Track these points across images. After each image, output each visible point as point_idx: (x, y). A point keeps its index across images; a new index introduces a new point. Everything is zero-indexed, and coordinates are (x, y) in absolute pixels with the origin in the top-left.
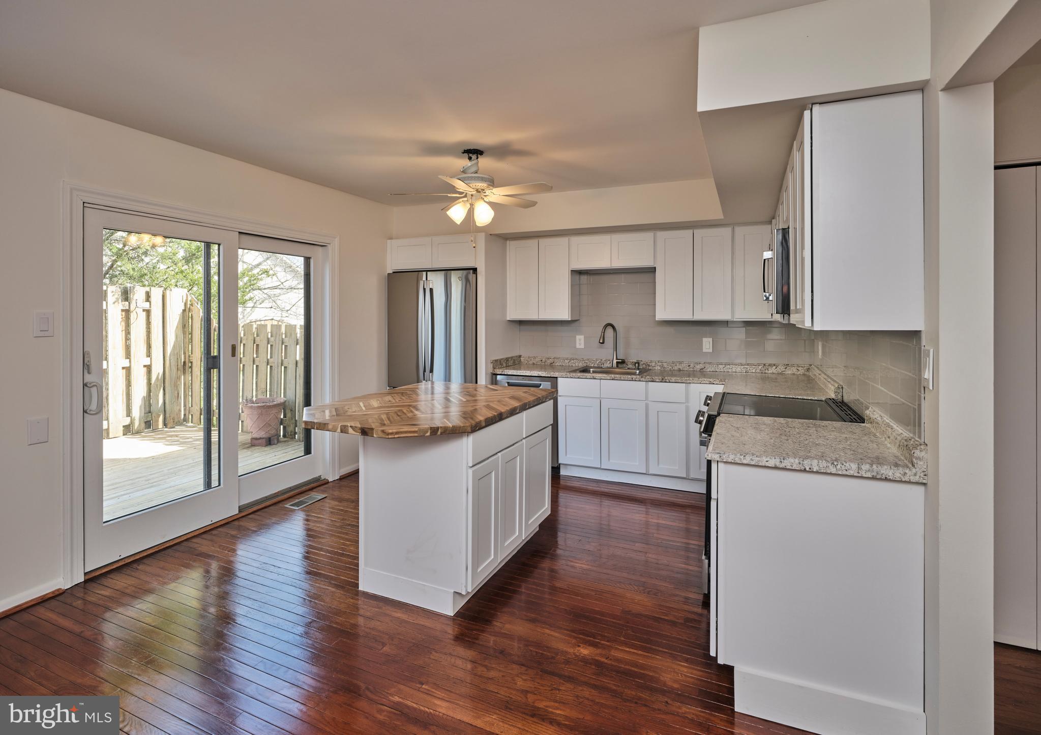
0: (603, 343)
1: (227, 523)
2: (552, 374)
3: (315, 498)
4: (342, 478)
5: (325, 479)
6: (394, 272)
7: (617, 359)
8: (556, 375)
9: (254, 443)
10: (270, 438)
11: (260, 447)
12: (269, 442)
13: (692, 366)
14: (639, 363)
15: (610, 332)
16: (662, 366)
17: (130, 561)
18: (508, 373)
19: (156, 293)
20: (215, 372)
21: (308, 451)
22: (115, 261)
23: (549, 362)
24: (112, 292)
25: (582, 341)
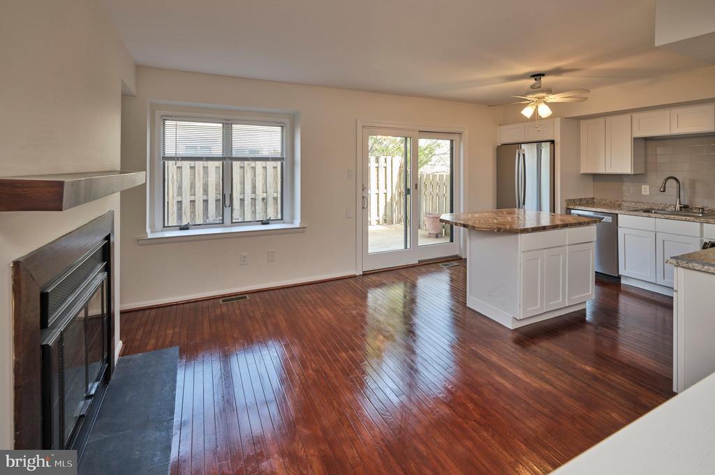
0: (664, 191)
1: (413, 266)
2: (613, 211)
3: (454, 264)
5: (460, 257)
7: (680, 204)
8: (617, 212)
9: (430, 236)
10: (437, 235)
12: (437, 236)
14: (703, 209)
15: (672, 183)
17: (377, 271)
19: (389, 159)
20: (408, 196)
21: (452, 241)
22: (373, 144)
23: (617, 203)
24: (372, 159)
25: (648, 190)
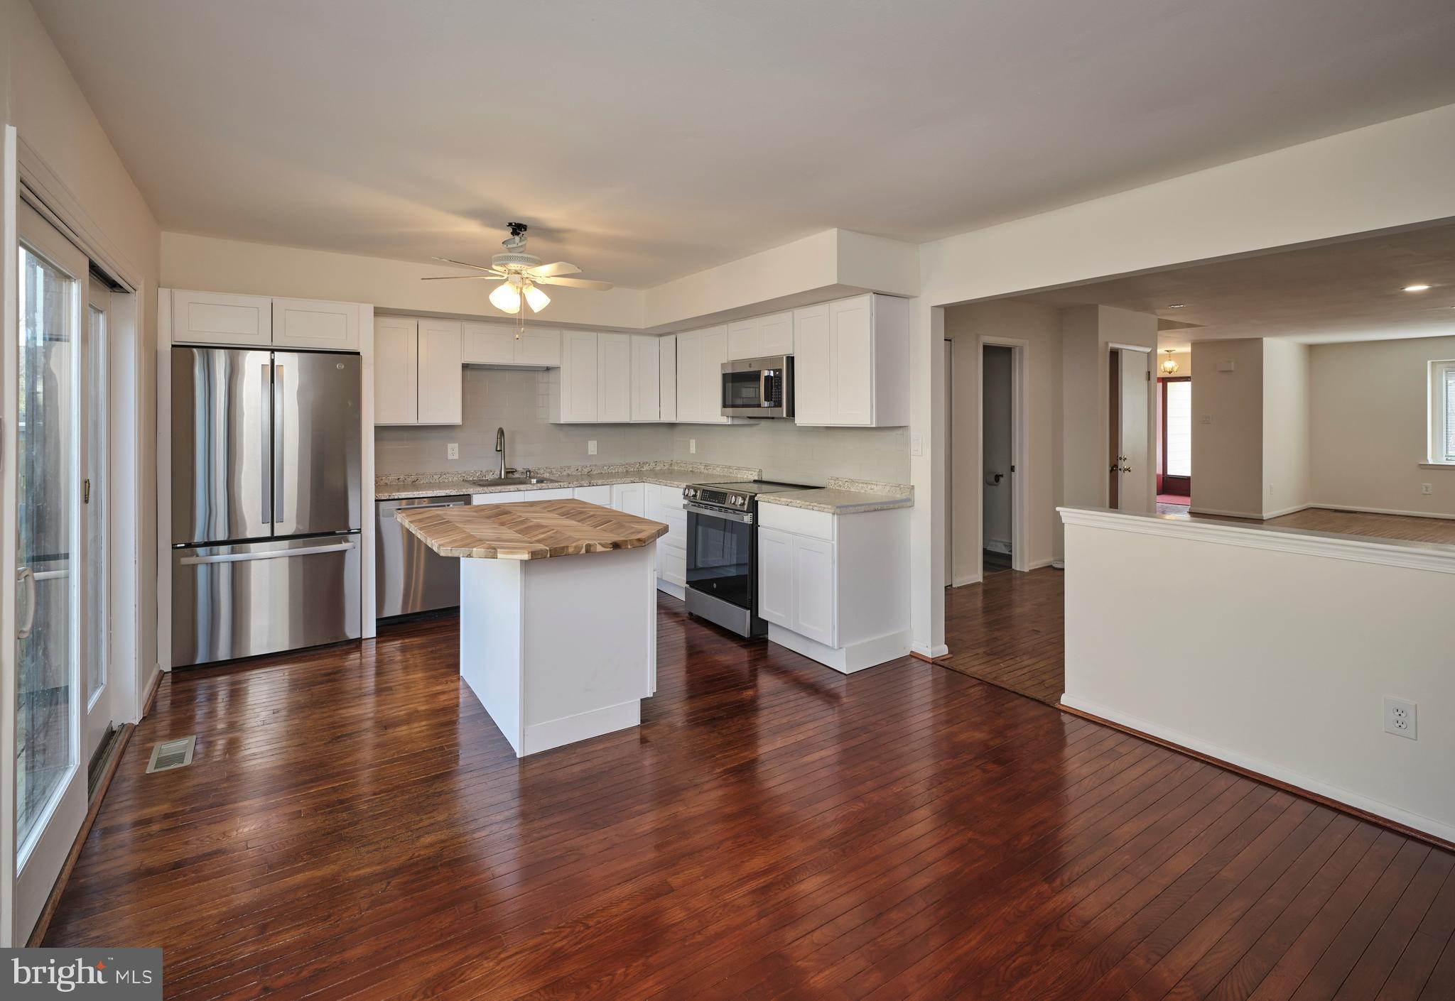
2: (464, 491)
4: (146, 717)
5: (122, 725)
6: (173, 346)
7: (506, 470)
8: (469, 491)
13: (580, 470)
23: (410, 480)
25: (456, 450)
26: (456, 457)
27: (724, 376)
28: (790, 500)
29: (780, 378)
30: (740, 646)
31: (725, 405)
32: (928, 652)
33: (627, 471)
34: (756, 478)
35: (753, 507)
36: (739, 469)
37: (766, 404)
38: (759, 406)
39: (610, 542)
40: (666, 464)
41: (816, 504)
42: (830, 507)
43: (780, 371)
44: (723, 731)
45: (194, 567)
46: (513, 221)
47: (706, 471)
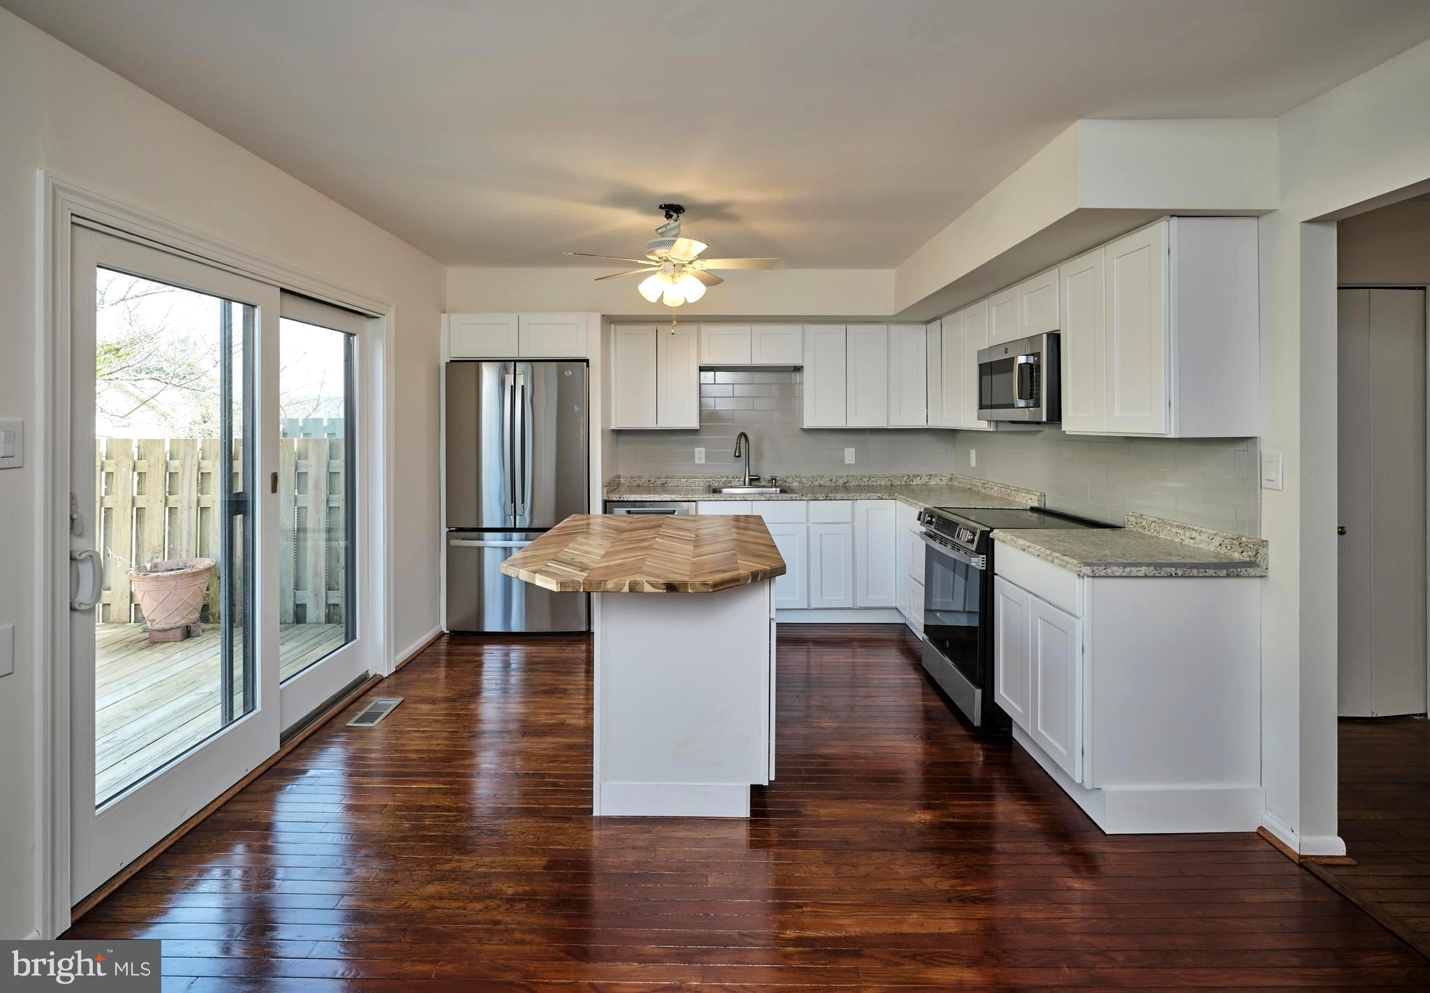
1: (269, 770)
2: (689, 497)
3: (389, 706)
4: (399, 670)
5: (376, 675)
6: (451, 361)
7: (750, 475)
8: (695, 497)
10: (188, 627)
11: (171, 644)
12: (188, 633)
13: (834, 480)
14: (775, 479)
16: (800, 482)
17: (138, 868)
18: (629, 499)
23: (659, 482)
25: (703, 455)
26: (703, 462)
27: (981, 366)
28: (1028, 544)
29: (1039, 367)
30: (970, 736)
31: (981, 407)
32: (1296, 841)
33: (892, 485)
34: (1036, 505)
35: (986, 546)
36: (1018, 490)
37: (1022, 403)
38: (1012, 406)
39: (662, 581)
40: (943, 479)
41: (1058, 555)
42: (1075, 562)
43: (1037, 355)
44: (845, 869)
45: (480, 550)
46: (663, 203)
47: (983, 491)
